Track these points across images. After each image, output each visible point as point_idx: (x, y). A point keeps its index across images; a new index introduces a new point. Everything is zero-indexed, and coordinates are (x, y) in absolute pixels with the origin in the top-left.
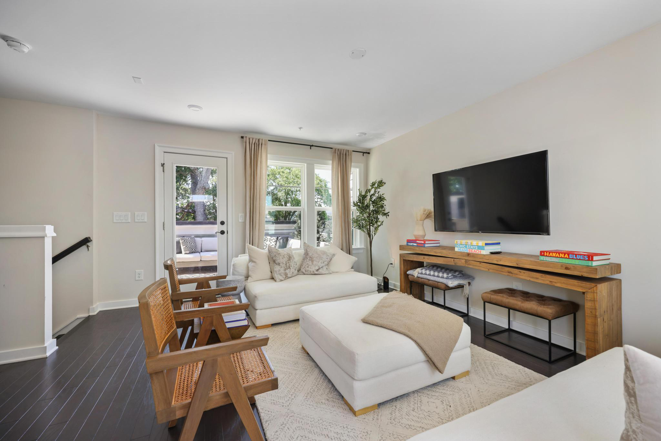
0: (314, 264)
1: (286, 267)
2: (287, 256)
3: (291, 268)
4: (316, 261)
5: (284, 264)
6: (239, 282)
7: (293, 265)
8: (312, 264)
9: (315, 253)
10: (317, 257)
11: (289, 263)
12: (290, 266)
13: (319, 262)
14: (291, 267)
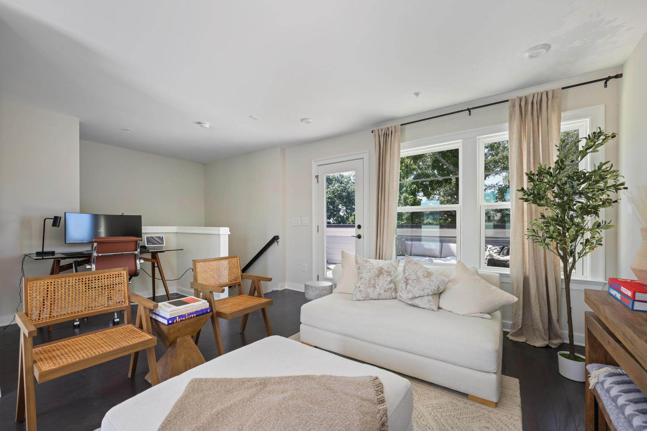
0: (408, 288)
1: (368, 285)
2: (376, 271)
3: (377, 288)
4: (411, 286)
5: (366, 280)
6: (317, 289)
7: (381, 284)
8: (406, 288)
9: (413, 273)
10: (414, 279)
11: (375, 280)
12: (377, 284)
13: (415, 287)
14: (376, 286)
